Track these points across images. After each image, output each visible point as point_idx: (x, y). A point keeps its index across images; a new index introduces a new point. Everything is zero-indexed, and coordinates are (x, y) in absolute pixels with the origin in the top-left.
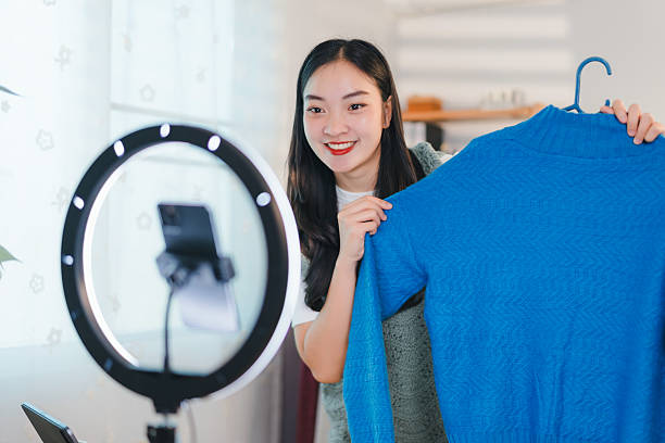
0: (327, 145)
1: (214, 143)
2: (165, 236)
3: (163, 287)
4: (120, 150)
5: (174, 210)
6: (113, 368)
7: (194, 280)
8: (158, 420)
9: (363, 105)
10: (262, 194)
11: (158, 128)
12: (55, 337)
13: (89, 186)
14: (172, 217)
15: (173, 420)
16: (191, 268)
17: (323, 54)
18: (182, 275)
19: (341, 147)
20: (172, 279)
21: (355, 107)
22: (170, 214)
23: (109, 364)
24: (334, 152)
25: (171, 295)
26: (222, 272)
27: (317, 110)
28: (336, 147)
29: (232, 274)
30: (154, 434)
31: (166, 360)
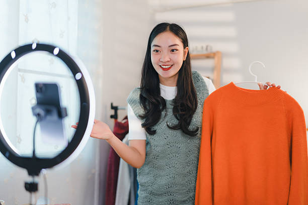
0: (160, 66)
1: (56, 51)
3: (34, 119)
4: (13, 55)
5: (42, 85)
6: (9, 156)
7: (49, 118)
8: (30, 179)
9: (177, 50)
10: (78, 74)
11: (31, 45)
14: (41, 89)
15: (37, 179)
16: (48, 112)
17: (160, 29)
19: (167, 67)
20: (38, 115)
21: (173, 51)
23: (7, 154)
24: (164, 69)
25: (37, 123)
26: (61, 114)
27: (157, 51)
28: (164, 67)
29: (66, 115)
30: (28, 186)
31: (34, 152)
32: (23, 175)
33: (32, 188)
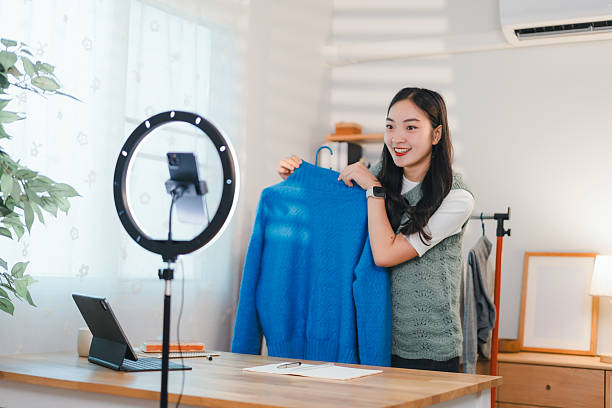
1: (198, 121)
2: (170, 170)
3: (170, 198)
5: (175, 156)
6: (141, 240)
7: (186, 194)
8: (165, 266)
10: (222, 146)
11: (169, 113)
12: (84, 271)
13: (131, 144)
14: (175, 160)
15: (172, 266)
16: (185, 188)
18: (179, 190)
20: (174, 192)
21: (410, 128)
22: (173, 158)
23: (139, 238)
25: (173, 201)
26: (200, 190)
29: (206, 191)
30: (162, 273)
31: (170, 234)
32: (157, 262)
33: (167, 275)
